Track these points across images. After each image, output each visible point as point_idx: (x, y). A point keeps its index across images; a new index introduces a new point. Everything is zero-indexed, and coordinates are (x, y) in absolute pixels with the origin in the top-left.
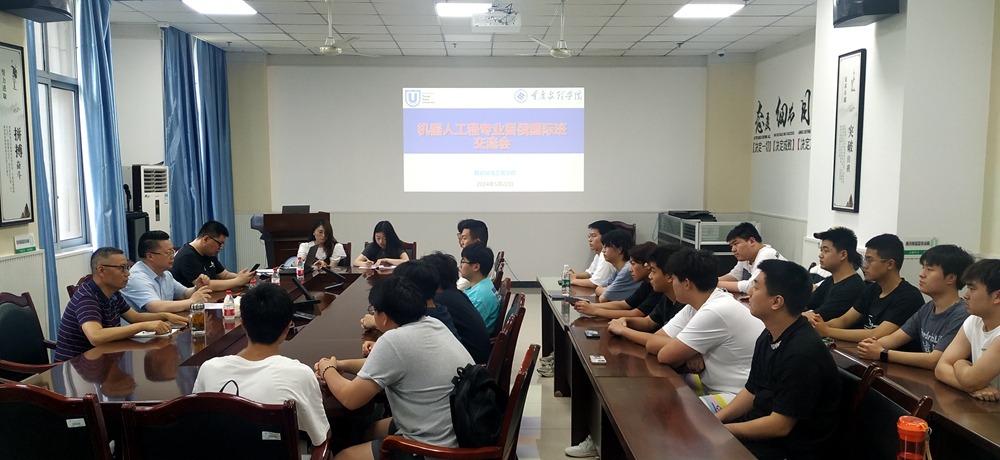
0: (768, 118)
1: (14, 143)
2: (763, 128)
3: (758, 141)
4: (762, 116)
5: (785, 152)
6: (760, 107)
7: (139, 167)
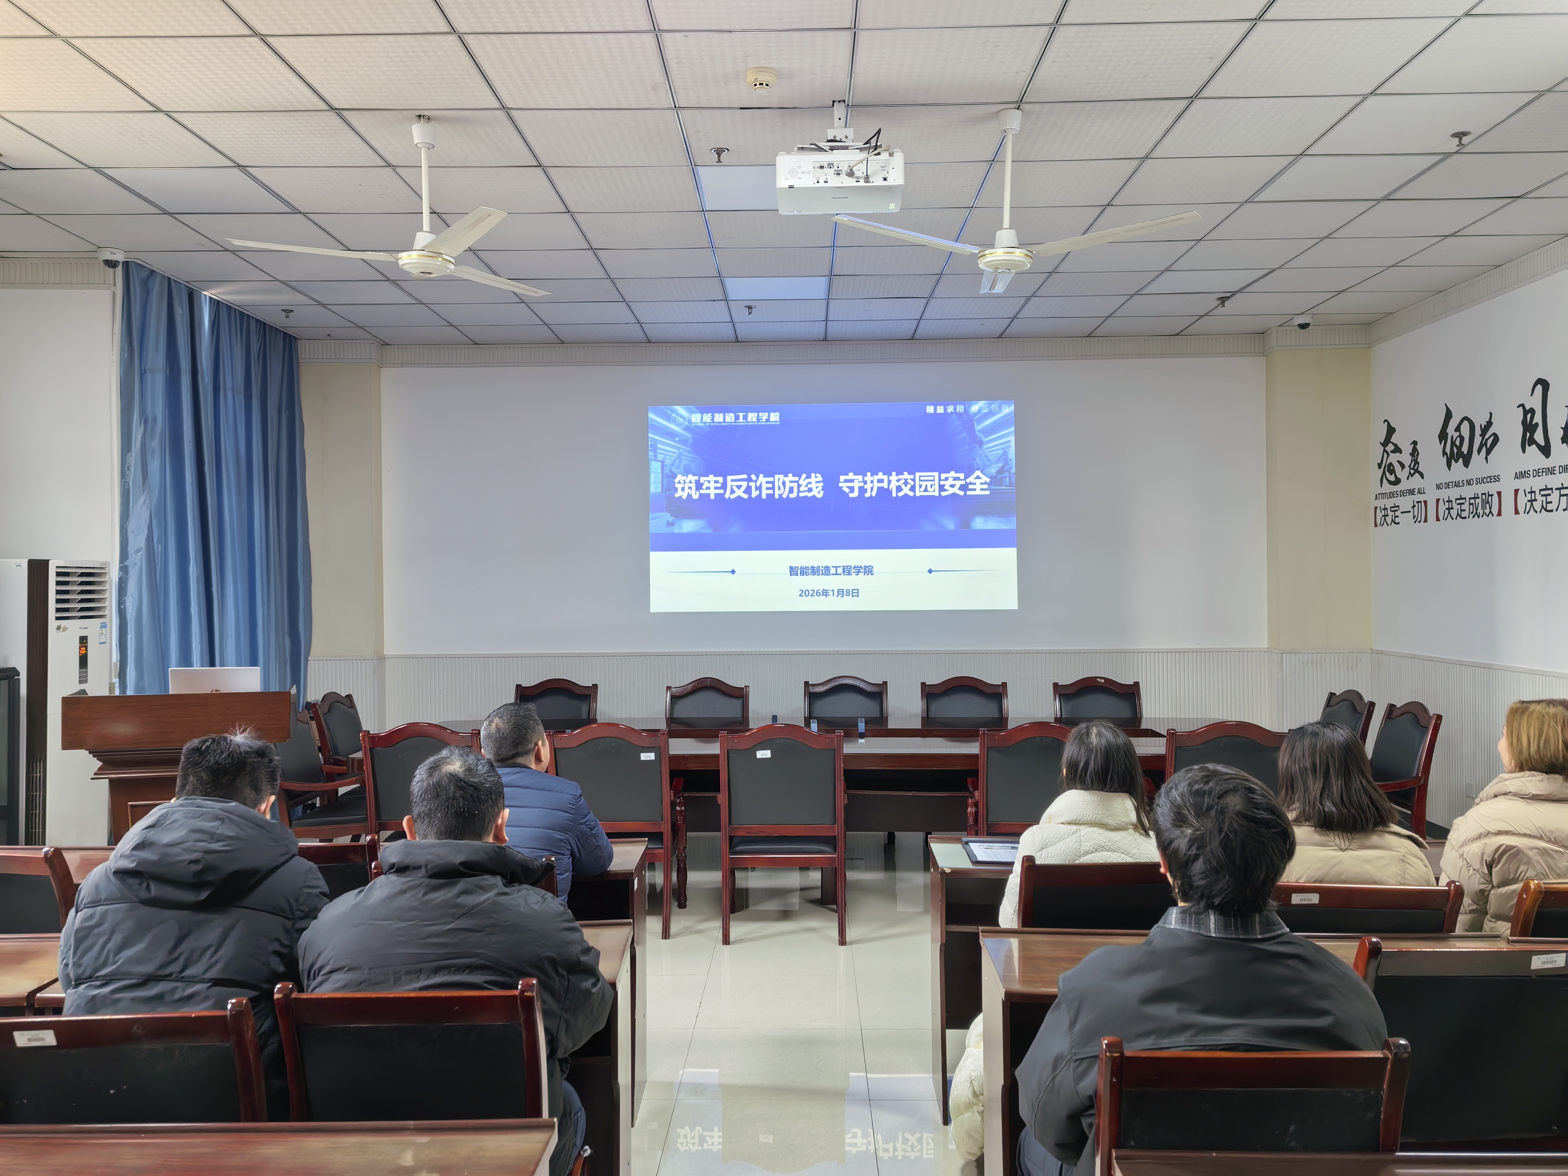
0: (1414, 453)
2: (1402, 474)
3: (1389, 503)
4: (1397, 450)
5: (1473, 522)
6: (1391, 431)
7: (45, 564)
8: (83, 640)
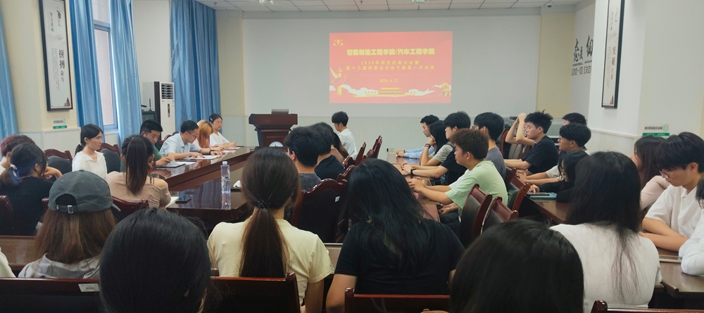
0: (581, 51)
1: (59, 59)
2: (579, 58)
3: (575, 67)
4: (578, 50)
6: (577, 43)
7: (158, 83)
8: (169, 105)
